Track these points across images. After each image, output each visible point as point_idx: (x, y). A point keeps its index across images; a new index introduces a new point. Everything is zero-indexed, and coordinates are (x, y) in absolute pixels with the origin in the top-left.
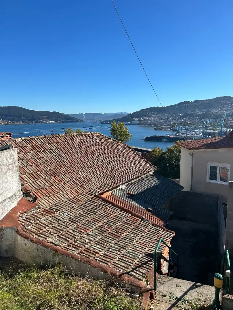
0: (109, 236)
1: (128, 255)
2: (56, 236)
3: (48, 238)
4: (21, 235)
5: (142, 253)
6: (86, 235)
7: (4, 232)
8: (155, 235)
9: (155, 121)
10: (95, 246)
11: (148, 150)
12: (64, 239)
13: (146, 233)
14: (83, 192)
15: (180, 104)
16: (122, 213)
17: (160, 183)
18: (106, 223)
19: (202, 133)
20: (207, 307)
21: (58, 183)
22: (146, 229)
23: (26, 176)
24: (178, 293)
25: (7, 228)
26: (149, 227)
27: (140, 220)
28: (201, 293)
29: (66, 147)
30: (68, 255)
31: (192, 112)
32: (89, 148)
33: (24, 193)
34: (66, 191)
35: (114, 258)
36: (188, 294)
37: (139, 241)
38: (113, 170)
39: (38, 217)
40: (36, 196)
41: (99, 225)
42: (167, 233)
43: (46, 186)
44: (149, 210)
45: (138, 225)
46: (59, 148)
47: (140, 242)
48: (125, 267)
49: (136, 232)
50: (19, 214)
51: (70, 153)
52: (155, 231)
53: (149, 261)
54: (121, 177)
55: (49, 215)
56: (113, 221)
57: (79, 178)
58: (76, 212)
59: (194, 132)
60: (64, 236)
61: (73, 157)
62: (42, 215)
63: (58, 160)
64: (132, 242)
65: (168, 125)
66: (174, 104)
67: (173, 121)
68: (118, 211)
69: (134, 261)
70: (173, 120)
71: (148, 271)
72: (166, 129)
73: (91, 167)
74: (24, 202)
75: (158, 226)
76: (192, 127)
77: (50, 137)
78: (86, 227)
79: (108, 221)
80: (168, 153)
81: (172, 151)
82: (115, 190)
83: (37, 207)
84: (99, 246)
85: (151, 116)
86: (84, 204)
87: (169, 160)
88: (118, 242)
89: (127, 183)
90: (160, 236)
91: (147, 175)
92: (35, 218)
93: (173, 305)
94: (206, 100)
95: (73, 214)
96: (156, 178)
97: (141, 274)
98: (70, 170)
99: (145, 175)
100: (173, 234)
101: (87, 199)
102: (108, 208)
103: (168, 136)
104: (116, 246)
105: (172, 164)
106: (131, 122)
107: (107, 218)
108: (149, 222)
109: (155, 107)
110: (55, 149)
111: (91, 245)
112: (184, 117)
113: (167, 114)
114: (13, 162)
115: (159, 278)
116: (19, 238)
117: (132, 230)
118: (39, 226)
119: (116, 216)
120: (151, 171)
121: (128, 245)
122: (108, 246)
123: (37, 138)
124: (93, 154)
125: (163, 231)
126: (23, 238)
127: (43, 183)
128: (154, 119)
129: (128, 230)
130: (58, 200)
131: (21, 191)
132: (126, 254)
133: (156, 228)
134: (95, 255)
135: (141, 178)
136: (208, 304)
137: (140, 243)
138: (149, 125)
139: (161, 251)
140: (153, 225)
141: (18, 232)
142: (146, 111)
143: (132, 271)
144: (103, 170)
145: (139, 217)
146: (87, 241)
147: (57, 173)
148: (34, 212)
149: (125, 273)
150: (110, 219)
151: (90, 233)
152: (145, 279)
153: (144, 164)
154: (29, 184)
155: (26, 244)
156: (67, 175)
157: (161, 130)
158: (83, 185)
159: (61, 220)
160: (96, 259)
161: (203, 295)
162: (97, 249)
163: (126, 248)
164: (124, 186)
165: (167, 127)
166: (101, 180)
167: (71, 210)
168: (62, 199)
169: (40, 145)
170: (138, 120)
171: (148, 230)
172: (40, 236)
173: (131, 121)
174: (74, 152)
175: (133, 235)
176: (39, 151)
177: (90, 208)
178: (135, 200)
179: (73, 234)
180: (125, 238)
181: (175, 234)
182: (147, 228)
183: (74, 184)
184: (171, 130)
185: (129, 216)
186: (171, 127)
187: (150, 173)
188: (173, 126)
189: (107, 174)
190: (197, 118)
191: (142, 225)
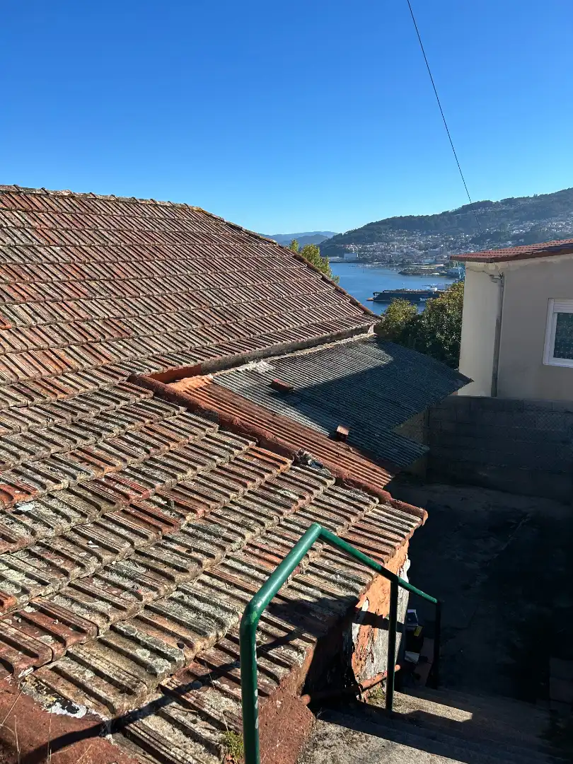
0: (122, 520)
1: (176, 610)
8: (338, 518)
9: (402, 252)
13: (303, 510)
14: (85, 364)
15: (465, 209)
16: (220, 437)
17: (391, 363)
18: (137, 471)
22: (307, 497)
26: (322, 487)
27: (289, 462)
29: (66, 230)
31: (496, 229)
32: (152, 243)
34: (12, 357)
37: (260, 543)
38: (229, 314)
41: (94, 473)
42: (393, 514)
44: (337, 437)
45: (276, 482)
46: (33, 228)
47: (262, 550)
49: (257, 508)
51: (74, 246)
52: (344, 506)
53: (278, 642)
54: (253, 334)
56: (170, 462)
57: (84, 320)
61: (84, 259)
63: (18, 260)
64: (224, 549)
65: (436, 262)
66: (451, 210)
67: (449, 253)
68: (207, 429)
69: (192, 647)
70: (449, 249)
72: (429, 273)
73: (148, 296)
75: (358, 485)
78: (23, 482)
79: (151, 462)
80: (430, 314)
82: (227, 372)
84: (38, 564)
85: (393, 240)
86: (71, 402)
87: (433, 333)
88: (158, 545)
89: (277, 358)
90: (361, 525)
91: (350, 340)
94: (535, 197)
96: (382, 349)
99: (345, 341)
100: (419, 520)
103: (436, 289)
104: (129, 568)
105: (439, 341)
106: (343, 257)
107: (148, 452)
108: (323, 471)
110: (18, 228)
112: (474, 241)
113: (433, 236)
115: (315, 745)
117: (245, 497)
119: (193, 448)
121: (195, 560)
122: (84, 567)
124: (164, 261)
125: (377, 508)
128: (401, 247)
129: (225, 500)
132: (167, 605)
133: (352, 494)
135: (329, 346)
137: (263, 555)
138: (390, 263)
139: (353, 589)
140: (339, 482)
142: (382, 227)
144: (192, 308)
145: (286, 452)
149: (97, 729)
150: (157, 457)
151: (29, 508)
157: (418, 274)
158: (95, 344)
163: (179, 577)
164: (265, 363)
165: (432, 267)
166: (177, 337)
170: (360, 251)
171: (315, 499)
173: (341, 252)
174: (90, 246)
175: (238, 518)
178: (294, 405)
180: (198, 528)
181: (426, 517)
182: (311, 493)
184: (443, 275)
185: (245, 448)
186: (443, 268)
187: (364, 336)
188: (447, 265)
189: (202, 322)
190: (510, 245)
191: (293, 482)
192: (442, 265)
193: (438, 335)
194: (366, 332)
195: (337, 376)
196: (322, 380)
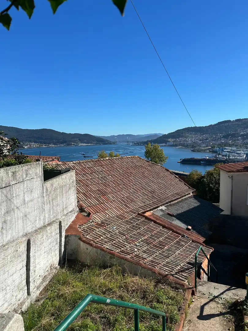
0: (154, 247)
1: (172, 263)
2: (110, 244)
3: (104, 245)
4: (84, 241)
5: (183, 262)
6: (134, 245)
7: (70, 238)
8: (195, 249)
9: (192, 141)
10: (142, 254)
11: (185, 173)
12: (117, 247)
13: (186, 247)
14: (127, 210)
15: (220, 123)
16: (163, 230)
18: (150, 237)
19: (245, 155)
20: (240, 301)
21: (106, 201)
23: (79, 195)
24: (216, 293)
25: (71, 235)
26: (189, 242)
27: (181, 236)
28: (236, 294)
29: (110, 170)
30: (123, 258)
31: (233, 132)
32: (130, 171)
33: (80, 209)
34: (113, 209)
35: (160, 264)
36: (224, 294)
37: (180, 253)
38: (153, 192)
39: (93, 229)
40: (89, 212)
41: (144, 238)
43: (96, 204)
45: (179, 241)
46: (104, 171)
48: (169, 271)
49: (177, 246)
50: (78, 226)
51: (113, 175)
52: (195, 247)
53: (190, 268)
54: (160, 198)
55: (102, 228)
56: (156, 236)
57: (123, 198)
58: (123, 226)
59: (237, 154)
60: (116, 244)
61: (117, 179)
62: (96, 227)
63: (104, 181)
64: (175, 254)
65: (207, 146)
66: (213, 124)
67: (213, 142)
68: (160, 228)
69: (177, 267)
70: (213, 140)
71: (190, 275)
72: (204, 151)
73: (133, 189)
74: (80, 216)
75: (197, 242)
76: (234, 148)
77: (96, 161)
78: (133, 239)
80: (207, 176)
81: (212, 174)
82: (155, 210)
83: (91, 221)
84: (146, 254)
85: (188, 137)
86: (129, 221)
87: (209, 185)
88: (162, 252)
89: (167, 205)
91: (186, 197)
92: (91, 229)
93: (211, 300)
95: (121, 228)
97: (183, 277)
98: (115, 191)
99: (184, 198)
101: (131, 217)
102: (151, 225)
103: (208, 158)
104: (160, 256)
105: (211, 187)
106: (167, 144)
107: (151, 233)
108: (189, 239)
109: (192, 127)
110: (101, 171)
111: (139, 253)
112: (224, 137)
113: (206, 135)
114: (73, 182)
115: (199, 282)
116: (82, 243)
118: (95, 236)
119: (158, 232)
120: (189, 194)
121: (171, 255)
122: (153, 255)
123: (85, 162)
124: (134, 177)
125: (202, 247)
126: (85, 244)
127: (94, 202)
129: (170, 244)
130: (107, 216)
131: (77, 207)
132: (170, 262)
133: (196, 244)
134: (144, 260)
135: (180, 200)
136: (241, 300)
137: (182, 255)
138: (187, 146)
139: (201, 262)
140: (193, 241)
141: (80, 239)
142: (183, 131)
143: (175, 274)
144: (144, 191)
145: (180, 234)
146: (136, 250)
147: (104, 193)
148: (90, 225)
149: (170, 275)
150: (153, 234)
151: (138, 244)
152: (187, 281)
153: (182, 187)
154: (83, 201)
155: (87, 249)
156: (113, 195)
157: (200, 151)
158: (127, 204)
159: (112, 232)
160: (145, 263)
161: (237, 296)
162: (145, 256)
163: (170, 258)
164: (164, 207)
165: (206, 148)
166: (143, 201)
167: (119, 225)
168: (110, 215)
169: (88, 168)
170: (174, 141)
171: (189, 245)
172: (97, 243)
173: (166, 142)
174: (117, 175)
175: (175, 248)
176: (88, 174)
177: (135, 224)
179: (124, 244)
180: (168, 250)
181: (213, 250)
182: (187, 244)
183: (119, 203)
184: (211, 151)
185: (170, 233)
186: (211, 149)
187: (189, 195)
188: (212, 147)
189: (147, 195)
190: (240, 139)
191: (183, 241)
192: (210, 147)
193: (211, 185)
194: (190, 194)
195: (184, 210)
196: (180, 212)
